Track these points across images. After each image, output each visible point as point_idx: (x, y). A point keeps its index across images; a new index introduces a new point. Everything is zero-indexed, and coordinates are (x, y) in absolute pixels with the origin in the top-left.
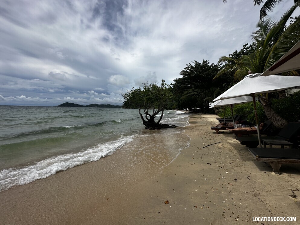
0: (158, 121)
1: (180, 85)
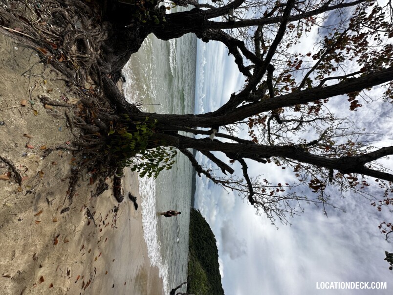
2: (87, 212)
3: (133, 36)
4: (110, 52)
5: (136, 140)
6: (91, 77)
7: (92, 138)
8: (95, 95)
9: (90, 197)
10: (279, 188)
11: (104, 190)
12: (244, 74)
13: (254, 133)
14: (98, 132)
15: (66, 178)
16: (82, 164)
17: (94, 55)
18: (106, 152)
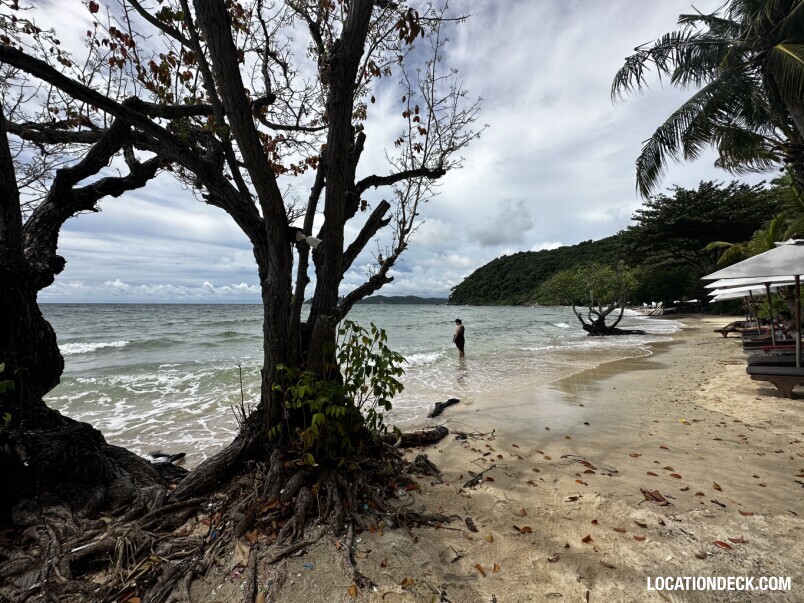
0: (612, 323)
1: (636, 247)
2: (470, 486)
3: (56, 442)
4: (106, 495)
5: (325, 405)
6: (178, 527)
7: (324, 500)
8: (225, 508)
9: (444, 485)
10: (412, 117)
11: (427, 462)
12: (152, 176)
13: (297, 164)
14: (310, 488)
15: (411, 535)
16: (380, 510)
17: (118, 529)
18: (354, 466)
